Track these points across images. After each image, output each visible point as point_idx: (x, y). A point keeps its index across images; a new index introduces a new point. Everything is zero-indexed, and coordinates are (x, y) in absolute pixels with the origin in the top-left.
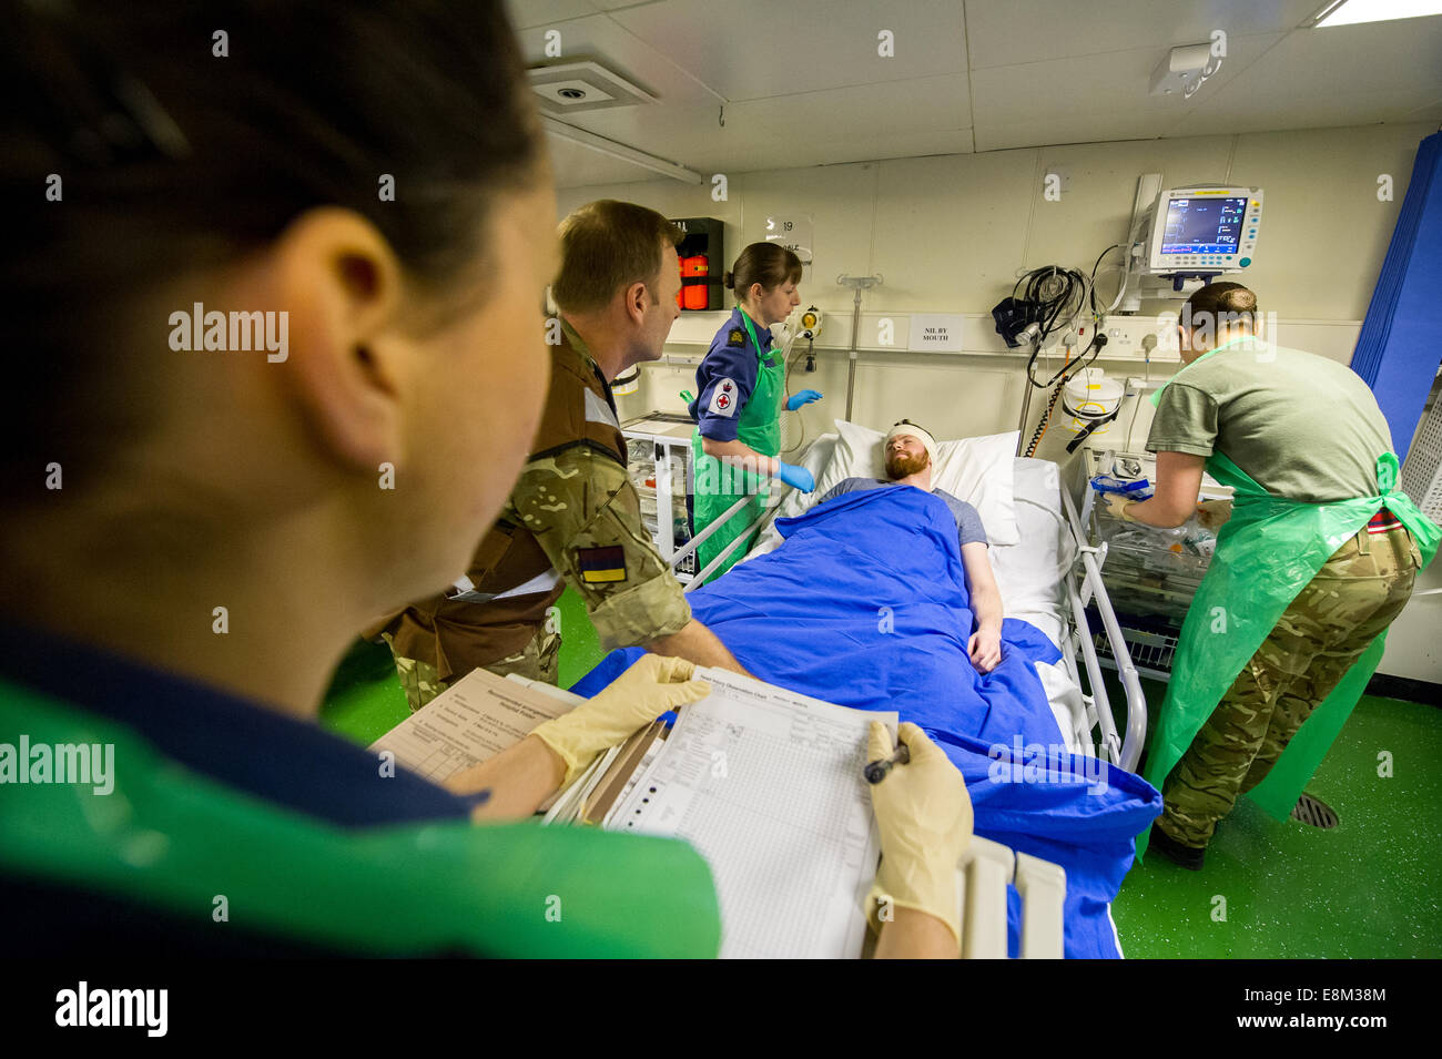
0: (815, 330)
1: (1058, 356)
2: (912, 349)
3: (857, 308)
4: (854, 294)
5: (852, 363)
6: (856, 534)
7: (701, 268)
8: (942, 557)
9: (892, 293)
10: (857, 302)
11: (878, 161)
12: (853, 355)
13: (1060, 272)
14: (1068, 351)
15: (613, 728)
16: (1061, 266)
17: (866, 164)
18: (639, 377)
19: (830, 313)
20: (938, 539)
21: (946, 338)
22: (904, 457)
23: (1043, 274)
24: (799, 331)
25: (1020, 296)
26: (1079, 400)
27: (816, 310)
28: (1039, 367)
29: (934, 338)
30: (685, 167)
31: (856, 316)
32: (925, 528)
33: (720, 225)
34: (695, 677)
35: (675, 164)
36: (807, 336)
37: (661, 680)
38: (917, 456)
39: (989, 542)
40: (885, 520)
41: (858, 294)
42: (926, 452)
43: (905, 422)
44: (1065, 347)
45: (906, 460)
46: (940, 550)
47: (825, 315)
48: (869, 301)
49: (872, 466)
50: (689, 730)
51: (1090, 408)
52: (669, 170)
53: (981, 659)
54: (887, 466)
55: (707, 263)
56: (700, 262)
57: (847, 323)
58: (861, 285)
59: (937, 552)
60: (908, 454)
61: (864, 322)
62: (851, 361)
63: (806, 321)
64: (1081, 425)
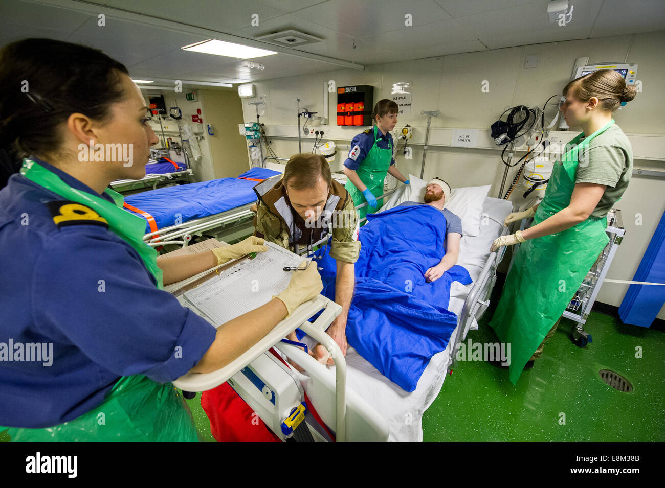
0: (408, 136)
1: (524, 151)
2: (452, 145)
3: (429, 126)
4: (427, 120)
5: (425, 151)
6: (396, 223)
7: (360, 108)
8: (434, 237)
9: (446, 119)
10: (429, 123)
11: (443, 56)
12: (425, 147)
13: (525, 108)
14: (529, 148)
15: (236, 254)
16: (525, 105)
17: (438, 57)
18: (336, 155)
19: (417, 128)
20: (433, 228)
21: (469, 140)
22: (431, 193)
23: (516, 110)
24: (401, 135)
25: (505, 120)
26: (531, 172)
27: (409, 126)
28: (514, 156)
29: (464, 140)
30: (355, 63)
31: (428, 129)
32: (428, 223)
33: (373, 87)
34: (265, 245)
35: (351, 62)
36: (403, 138)
37: (254, 244)
38: (437, 193)
39: (463, 233)
40: (411, 218)
41: (429, 119)
42: (443, 192)
43: (437, 178)
44: (528, 146)
45: (432, 195)
46: (434, 234)
47: (414, 129)
48: (435, 122)
49: (419, 197)
50: (259, 259)
51: (535, 176)
52: (346, 65)
53: (430, 276)
54: (423, 197)
55: (364, 105)
56: (360, 105)
57: (424, 132)
58: (431, 114)
59: (432, 234)
60: (433, 192)
61: (432, 133)
62: (424, 150)
63: (404, 131)
64: (530, 185)
